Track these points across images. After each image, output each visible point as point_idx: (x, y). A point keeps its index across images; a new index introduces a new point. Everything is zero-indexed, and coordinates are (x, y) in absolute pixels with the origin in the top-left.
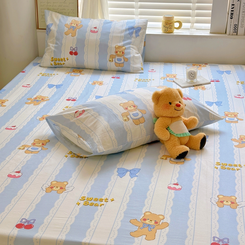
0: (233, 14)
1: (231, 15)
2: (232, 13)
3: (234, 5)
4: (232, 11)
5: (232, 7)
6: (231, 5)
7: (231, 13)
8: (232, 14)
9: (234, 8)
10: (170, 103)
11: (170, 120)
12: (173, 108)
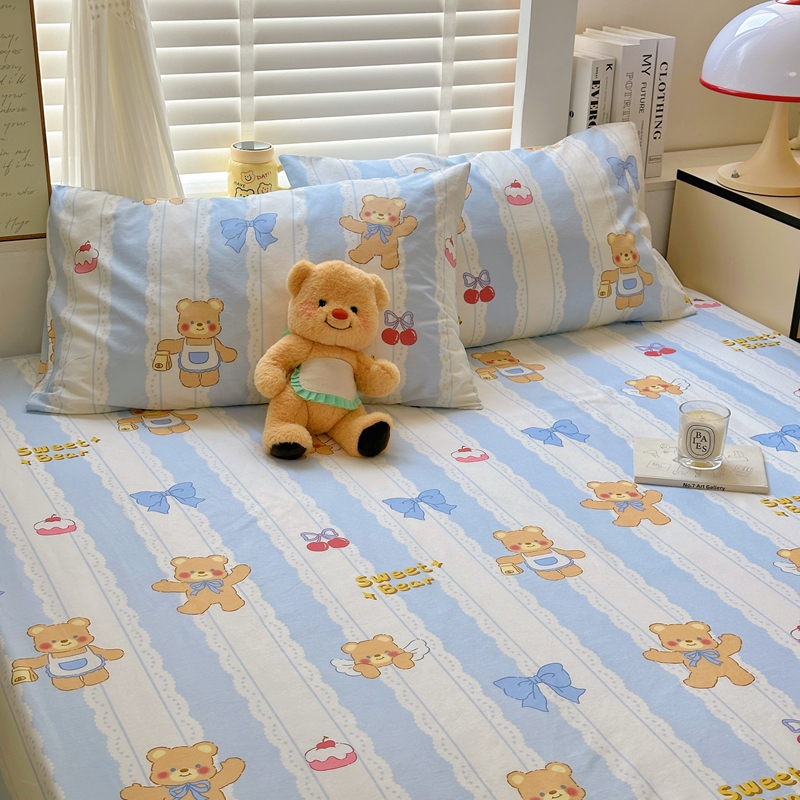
0: (596, 112)
1: (591, 118)
2: (594, 109)
3: (598, 82)
4: (593, 103)
5: (594, 91)
7: (591, 112)
8: (593, 114)
9: (597, 92)
10: (322, 303)
11: (305, 348)
12: (322, 317)
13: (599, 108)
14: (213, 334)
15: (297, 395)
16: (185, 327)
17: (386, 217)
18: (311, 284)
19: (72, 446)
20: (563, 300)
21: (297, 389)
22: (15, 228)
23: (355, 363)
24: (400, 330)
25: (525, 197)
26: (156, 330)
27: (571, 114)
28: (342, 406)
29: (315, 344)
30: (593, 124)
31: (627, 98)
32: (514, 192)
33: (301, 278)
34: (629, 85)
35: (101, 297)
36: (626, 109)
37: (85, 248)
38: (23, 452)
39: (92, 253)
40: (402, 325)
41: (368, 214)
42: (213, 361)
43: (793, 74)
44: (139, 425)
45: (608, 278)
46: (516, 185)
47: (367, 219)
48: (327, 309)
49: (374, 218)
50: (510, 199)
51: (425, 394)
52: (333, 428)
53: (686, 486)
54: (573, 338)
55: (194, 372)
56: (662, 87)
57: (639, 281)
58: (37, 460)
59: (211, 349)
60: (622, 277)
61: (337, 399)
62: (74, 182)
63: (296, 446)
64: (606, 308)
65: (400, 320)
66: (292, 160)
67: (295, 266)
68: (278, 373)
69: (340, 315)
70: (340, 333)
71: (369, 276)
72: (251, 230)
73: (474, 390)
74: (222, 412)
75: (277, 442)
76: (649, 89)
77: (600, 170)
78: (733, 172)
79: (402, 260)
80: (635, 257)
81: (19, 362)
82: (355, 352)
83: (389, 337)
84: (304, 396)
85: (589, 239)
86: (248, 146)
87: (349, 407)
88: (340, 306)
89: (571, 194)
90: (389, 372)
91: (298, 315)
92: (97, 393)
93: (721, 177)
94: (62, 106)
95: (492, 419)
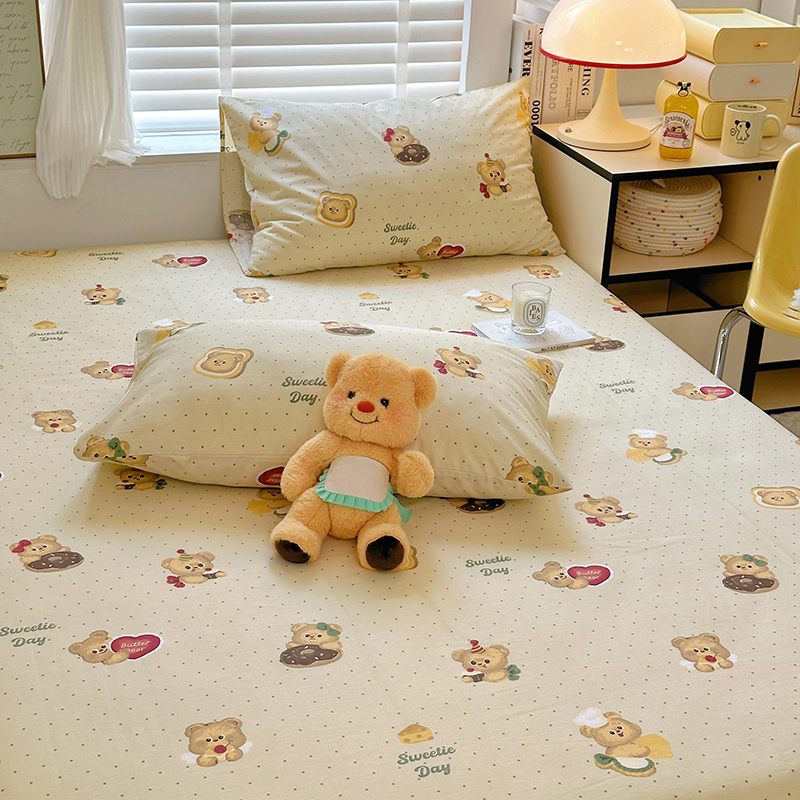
0: (529, 69)
1: (524, 75)
2: (527, 67)
3: (531, 43)
4: (525, 61)
5: (526, 51)
6: (521, 44)
8: (526, 71)
9: (530, 52)
13: (532, 66)
23: (388, 460)
27: (510, 70)
33: (337, 367)
82: (389, 449)
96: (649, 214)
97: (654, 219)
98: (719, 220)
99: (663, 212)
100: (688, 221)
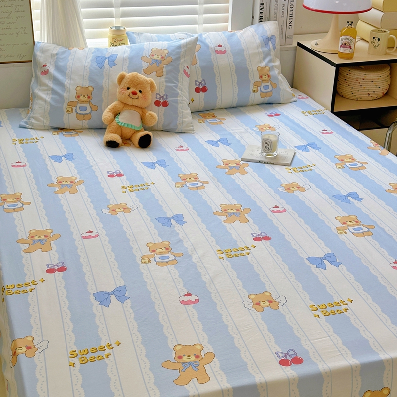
0: (262, 17)
1: (260, 19)
2: (261, 15)
3: (263, 4)
4: (260, 13)
5: (261, 8)
6: (259, 5)
8: (261, 18)
9: (263, 8)
10: (128, 89)
11: (122, 106)
12: (127, 94)
13: (264, 15)
14: (89, 100)
15: (117, 123)
16: (79, 97)
17: (160, 57)
18: (125, 81)
19: (33, 139)
20: (237, 93)
21: (117, 121)
22: (21, 58)
23: (141, 112)
24: (162, 101)
25: (223, 51)
26: (68, 97)
27: (253, 17)
28: (134, 128)
29: (125, 104)
30: (261, 21)
31: (276, 11)
32: (219, 49)
33: (121, 79)
34: (276, 6)
35: (49, 85)
36: (276, 16)
37: (45, 66)
38: (14, 140)
39: (47, 68)
40: (163, 99)
41: (153, 55)
42: (89, 110)
43: (337, 2)
44: (60, 133)
45: (256, 84)
46: (220, 46)
47: (152, 57)
48: (130, 91)
49: (155, 57)
50: (217, 52)
51: (171, 127)
52: (131, 137)
53: (260, 162)
54: (242, 109)
55: (82, 114)
56: (292, 7)
57: (271, 87)
58: (18, 143)
59: (88, 106)
60: (263, 85)
61: (132, 125)
62: (44, 40)
63: (114, 142)
64: (257, 97)
65: (162, 97)
66: (131, 33)
67: (119, 74)
68: (111, 115)
69: (134, 93)
70: (134, 100)
71: (148, 79)
72: (107, 60)
73: (192, 126)
74: (93, 130)
75: (108, 141)
76: (286, 8)
77: (258, 40)
78: (315, 43)
79: (165, 74)
80: (269, 76)
81: (21, 110)
82: (141, 108)
83: (157, 103)
84: (119, 124)
85: (249, 68)
86: (118, 28)
87: (136, 129)
88: (134, 90)
89: (243, 50)
90: (152, 116)
91: (119, 93)
92: (45, 121)
93: (311, 45)
94: (40, 11)
95: (196, 137)
96: (357, 80)
97: (359, 83)
98: (389, 83)
99: (363, 79)
100: (375, 84)
